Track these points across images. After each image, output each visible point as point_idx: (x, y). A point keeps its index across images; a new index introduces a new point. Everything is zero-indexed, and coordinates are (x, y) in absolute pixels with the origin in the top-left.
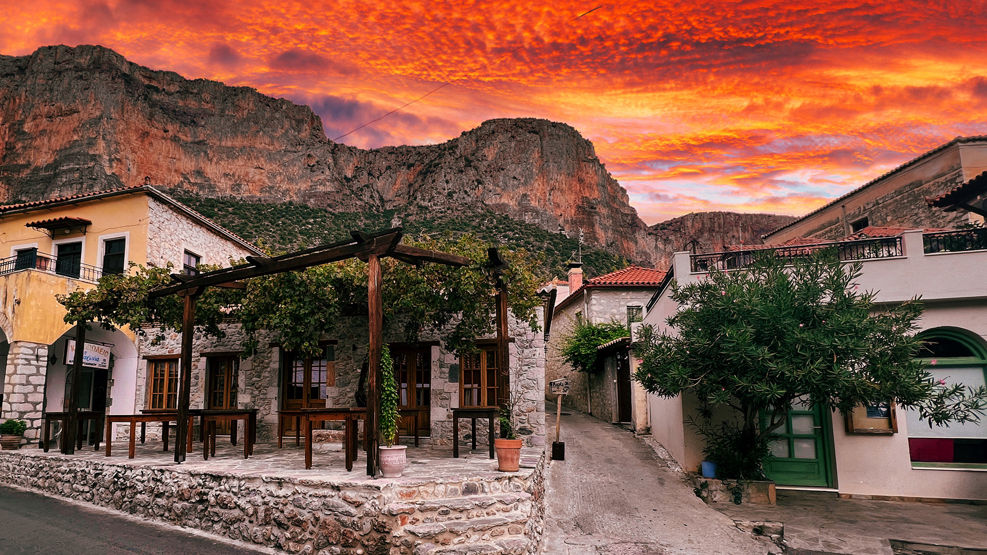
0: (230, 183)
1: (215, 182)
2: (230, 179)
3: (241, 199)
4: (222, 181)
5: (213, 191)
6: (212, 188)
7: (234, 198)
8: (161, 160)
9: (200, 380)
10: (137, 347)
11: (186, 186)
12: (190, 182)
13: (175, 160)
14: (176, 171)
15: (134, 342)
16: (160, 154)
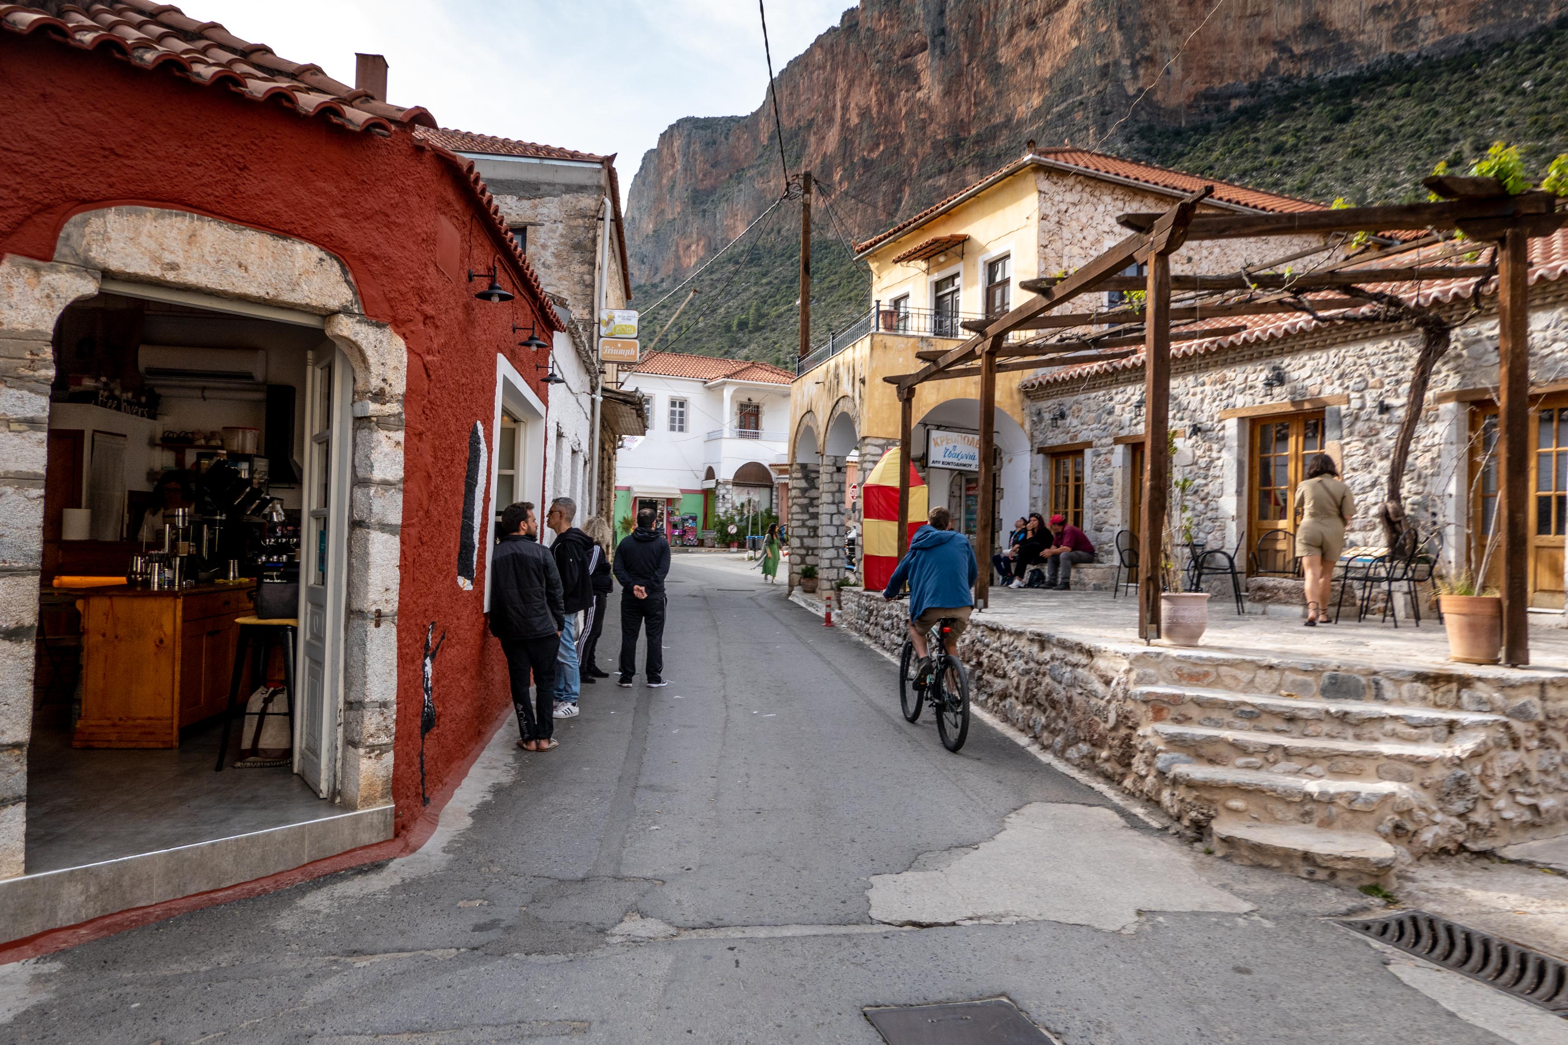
0: (1386, 25)
1: (1351, 35)
2: (1388, 17)
3: (1419, 56)
4: (1369, 26)
5: (1348, 59)
6: (1343, 52)
7: (1401, 57)
8: (1230, 27)
9: (1115, 486)
10: (1028, 432)
11: (1285, 67)
12: (1292, 56)
13: (1258, 19)
14: (1262, 41)
15: (1022, 425)
16: (1227, 16)
